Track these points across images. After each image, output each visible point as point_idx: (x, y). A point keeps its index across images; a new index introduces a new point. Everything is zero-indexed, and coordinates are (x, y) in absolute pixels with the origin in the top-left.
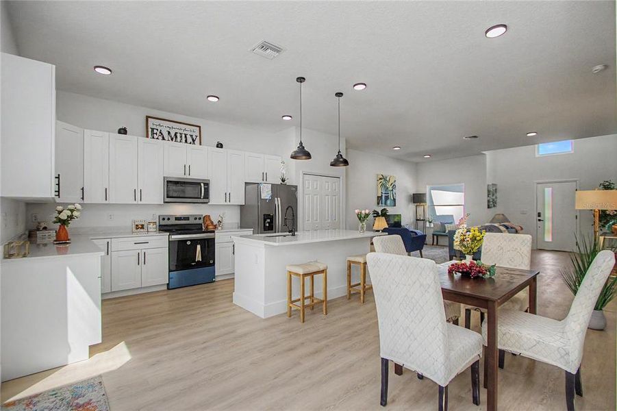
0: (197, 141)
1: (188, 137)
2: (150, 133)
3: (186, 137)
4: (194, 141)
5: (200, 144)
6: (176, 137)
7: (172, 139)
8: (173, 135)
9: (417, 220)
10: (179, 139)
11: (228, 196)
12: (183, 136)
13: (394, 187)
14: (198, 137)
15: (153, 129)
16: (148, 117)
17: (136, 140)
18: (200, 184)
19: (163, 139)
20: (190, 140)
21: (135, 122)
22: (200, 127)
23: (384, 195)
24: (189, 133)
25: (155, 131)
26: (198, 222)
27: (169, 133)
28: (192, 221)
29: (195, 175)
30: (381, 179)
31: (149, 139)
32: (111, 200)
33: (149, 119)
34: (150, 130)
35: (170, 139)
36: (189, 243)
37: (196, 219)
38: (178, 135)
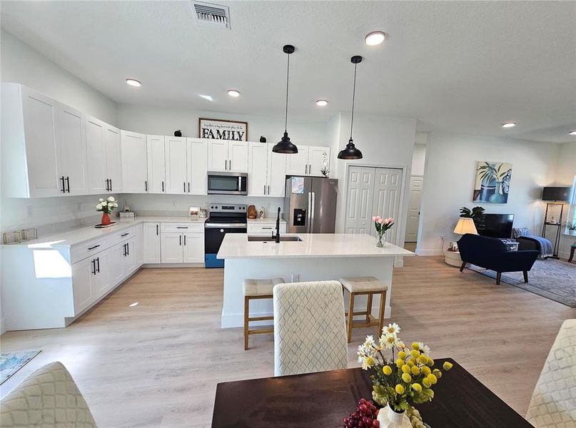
0: (244, 137)
1: (235, 133)
2: (203, 134)
3: (233, 134)
4: (240, 137)
5: (247, 140)
6: (224, 135)
7: (221, 137)
8: (221, 133)
9: (546, 223)
10: (227, 137)
11: (267, 189)
12: (231, 133)
14: (245, 134)
15: (204, 130)
16: (200, 119)
17: (190, 142)
18: (238, 177)
19: (213, 137)
20: (236, 136)
21: (189, 126)
22: (246, 123)
23: (486, 188)
24: (236, 130)
25: (206, 131)
26: (242, 211)
27: (218, 131)
28: (236, 210)
29: (236, 170)
30: (484, 167)
31: (202, 139)
33: (202, 121)
34: (202, 130)
35: (219, 137)
36: (222, 231)
37: (240, 208)
38: (226, 133)
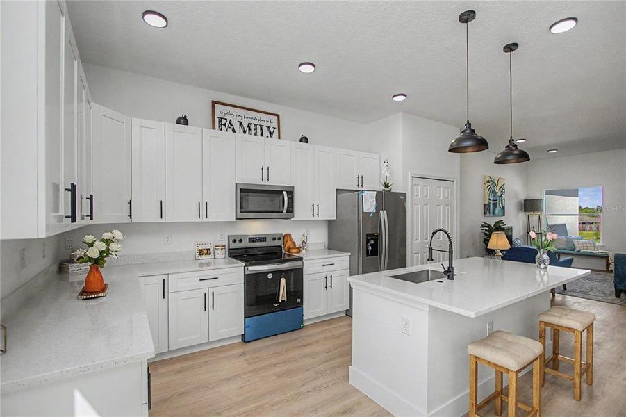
0: (275, 134)
1: (264, 128)
2: (217, 123)
3: (261, 129)
4: (271, 134)
5: (279, 138)
6: (250, 129)
7: (245, 132)
8: (245, 126)
10: (253, 131)
11: (315, 208)
12: (258, 127)
13: (503, 192)
14: (276, 130)
15: (220, 119)
16: (214, 103)
17: (200, 133)
18: (281, 192)
19: (234, 131)
20: (266, 132)
21: (198, 109)
22: (278, 116)
23: (492, 202)
24: (264, 124)
25: (224, 121)
26: (277, 243)
27: (241, 124)
28: (270, 243)
29: (276, 181)
30: (488, 182)
31: (217, 130)
32: (168, 218)
33: (216, 105)
34: (217, 120)
35: (242, 131)
36: (270, 276)
37: (274, 239)
38: (252, 127)
